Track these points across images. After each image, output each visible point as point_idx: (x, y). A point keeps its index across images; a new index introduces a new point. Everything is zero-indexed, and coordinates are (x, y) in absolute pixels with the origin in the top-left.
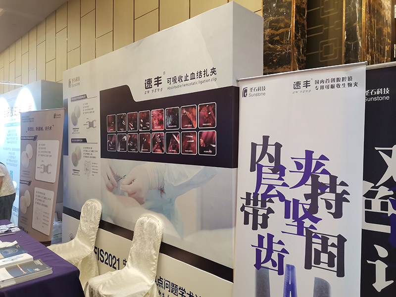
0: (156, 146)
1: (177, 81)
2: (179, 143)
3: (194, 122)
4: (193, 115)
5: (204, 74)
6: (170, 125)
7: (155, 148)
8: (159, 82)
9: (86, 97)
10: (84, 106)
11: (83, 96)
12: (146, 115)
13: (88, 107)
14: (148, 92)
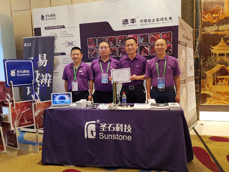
1: (147, 21)
2: (149, 50)
4: (158, 37)
5: (165, 19)
6: (142, 42)
8: (134, 21)
9: (64, 27)
10: (62, 32)
11: (60, 26)
12: (123, 38)
13: (67, 33)
14: (125, 26)
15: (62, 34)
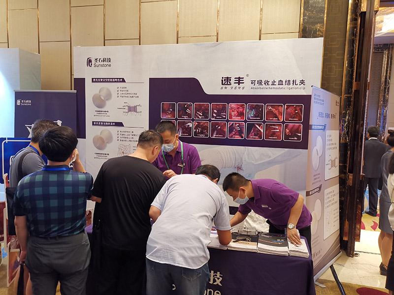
0: (233, 133)
1: (263, 83)
2: (262, 131)
3: (280, 117)
4: (279, 111)
5: (293, 83)
6: (251, 117)
7: (232, 134)
8: (241, 82)
9: (123, 81)
10: (119, 89)
11: (117, 79)
12: (221, 107)
13: (128, 91)
14: (226, 88)
15: (120, 92)
